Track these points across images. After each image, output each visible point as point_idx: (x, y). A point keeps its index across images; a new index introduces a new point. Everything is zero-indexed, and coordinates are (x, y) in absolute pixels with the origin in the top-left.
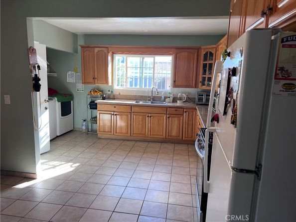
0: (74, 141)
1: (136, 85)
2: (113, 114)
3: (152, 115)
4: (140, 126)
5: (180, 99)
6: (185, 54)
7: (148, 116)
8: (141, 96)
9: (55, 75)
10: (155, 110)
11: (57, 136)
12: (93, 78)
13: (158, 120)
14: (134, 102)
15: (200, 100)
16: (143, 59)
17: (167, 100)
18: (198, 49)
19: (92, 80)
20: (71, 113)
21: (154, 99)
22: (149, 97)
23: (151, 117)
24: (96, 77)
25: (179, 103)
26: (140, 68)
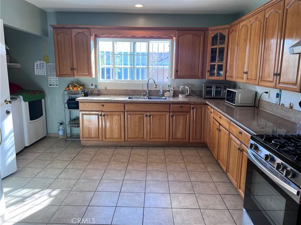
0: (50, 153)
1: (126, 77)
2: (101, 115)
3: (151, 113)
4: (137, 129)
5: (182, 93)
6: (189, 37)
7: (146, 116)
8: (134, 91)
9: (18, 66)
10: (155, 108)
11: (26, 147)
12: (72, 69)
13: (159, 120)
14: (126, 99)
15: (209, 93)
16: (134, 44)
17: (166, 94)
18: (205, 31)
19: (70, 72)
20: (42, 115)
21: (150, 94)
22: (144, 91)
23: (150, 116)
24: (75, 67)
25: (181, 98)
26: (131, 55)
